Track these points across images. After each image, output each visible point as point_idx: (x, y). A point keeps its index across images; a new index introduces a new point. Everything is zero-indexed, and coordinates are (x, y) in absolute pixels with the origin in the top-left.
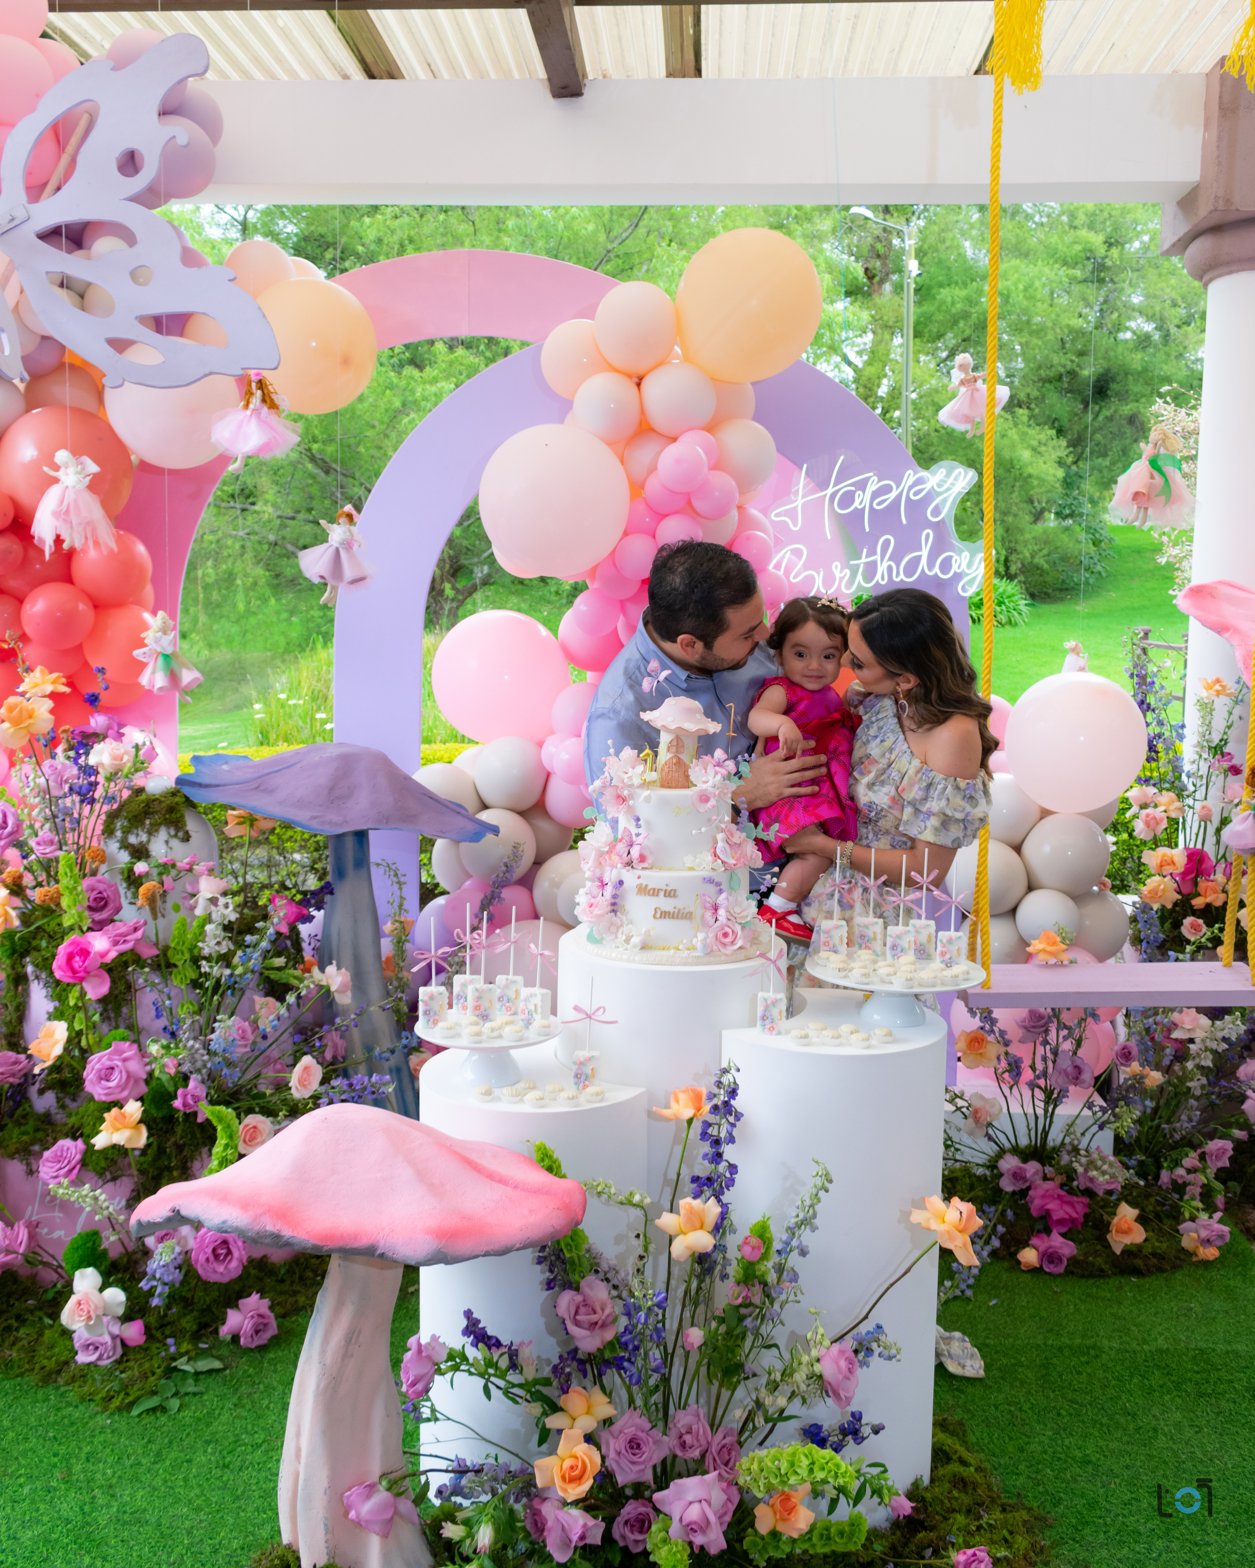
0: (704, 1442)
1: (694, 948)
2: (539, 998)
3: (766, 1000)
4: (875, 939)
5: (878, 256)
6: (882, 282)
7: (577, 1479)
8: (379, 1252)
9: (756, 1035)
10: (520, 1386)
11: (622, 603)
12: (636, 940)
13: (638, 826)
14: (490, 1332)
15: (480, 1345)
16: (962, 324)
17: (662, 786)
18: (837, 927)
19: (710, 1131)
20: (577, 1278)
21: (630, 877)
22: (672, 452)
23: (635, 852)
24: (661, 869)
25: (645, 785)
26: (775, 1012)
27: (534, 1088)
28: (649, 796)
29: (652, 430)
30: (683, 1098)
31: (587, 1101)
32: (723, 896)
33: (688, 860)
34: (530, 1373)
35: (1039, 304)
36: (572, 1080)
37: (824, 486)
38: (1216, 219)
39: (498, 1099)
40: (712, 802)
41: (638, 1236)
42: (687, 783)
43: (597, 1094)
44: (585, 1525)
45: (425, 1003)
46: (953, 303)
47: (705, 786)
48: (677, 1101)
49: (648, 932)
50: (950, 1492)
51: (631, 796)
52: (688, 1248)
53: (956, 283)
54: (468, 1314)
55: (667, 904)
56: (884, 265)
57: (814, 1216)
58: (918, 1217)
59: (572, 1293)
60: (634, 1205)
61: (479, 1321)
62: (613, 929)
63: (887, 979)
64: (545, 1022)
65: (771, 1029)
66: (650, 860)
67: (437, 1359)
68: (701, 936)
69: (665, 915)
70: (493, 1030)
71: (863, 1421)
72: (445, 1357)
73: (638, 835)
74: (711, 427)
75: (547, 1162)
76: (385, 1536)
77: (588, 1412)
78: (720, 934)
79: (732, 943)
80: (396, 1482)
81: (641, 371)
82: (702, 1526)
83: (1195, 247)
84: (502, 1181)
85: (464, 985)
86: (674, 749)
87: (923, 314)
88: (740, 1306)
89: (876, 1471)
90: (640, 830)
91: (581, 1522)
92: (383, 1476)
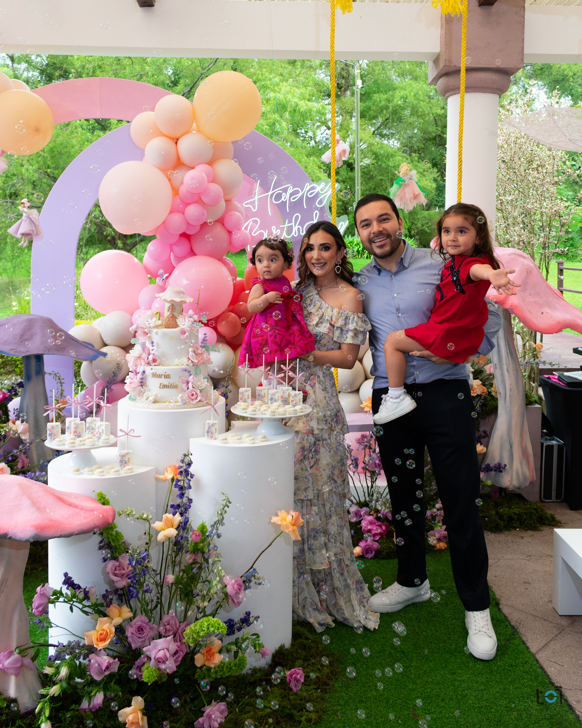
0: (175, 628)
1: (178, 402)
2: (104, 426)
3: (209, 424)
4: (265, 396)
5: (343, 78)
6: (346, 90)
7: (103, 640)
8: (9, 536)
9: (205, 441)
10: (89, 606)
11: (171, 245)
12: (151, 398)
13: (153, 346)
14: (75, 582)
15: (70, 588)
16: (384, 112)
17: (166, 328)
18: (246, 391)
19: (179, 483)
20: (117, 555)
21: (148, 369)
22: (190, 174)
23: (151, 357)
24: (163, 365)
25: (157, 327)
26: (213, 429)
27: (100, 468)
28: (157, 331)
29: (183, 164)
30: (169, 470)
31: (124, 472)
32: (192, 377)
33: (176, 361)
34: (93, 600)
35: (422, 102)
36: (119, 464)
37: (268, 191)
38: (446, 70)
39: (83, 473)
40: (187, 334)
41: (145, 534)
42: (176, 326)
43: (129, 469)
44: (109, 662)
45: (50, 430)
46: (380, 102)
47: (183, 327)
48: (167, 472)
49: (156, 395)
50: (297, 651)
51: (150, 332)
52: (165, 536)
53: (382, 92)
54: (66, 575)
55: (165, 382)
56: (346, 82)
57: (223, 518)
58: (275, 519)
59: (114, 561)
60: (144, 519)
61: (71, 578)
62: (141, 394)
63: (264, 412)
64: (107, 437)
65: (212, 437)
66: (158, 362)
67: (48, 594)
68: (180, 395)
69: (165, 386)
70: (81, 441)
71: (251, 616)
72: (51, 593)
73: (152, 350)
74: (211, 163)
75: (102, 500)
76: (17, 675)
77: (120, 616)
78: (190, 395)
79: (196, 398)
80: (23, 650)
81: (177, 136)
82: (163, 661)
83: (441, 81)
84: (76, 507)
85: (70, 422)
86: (171, 310)
87: (366, 106)
88: (192, 564)
89: (254, 637)
90: (154, 348)
91: (107, 661)
92: (17, 647)
